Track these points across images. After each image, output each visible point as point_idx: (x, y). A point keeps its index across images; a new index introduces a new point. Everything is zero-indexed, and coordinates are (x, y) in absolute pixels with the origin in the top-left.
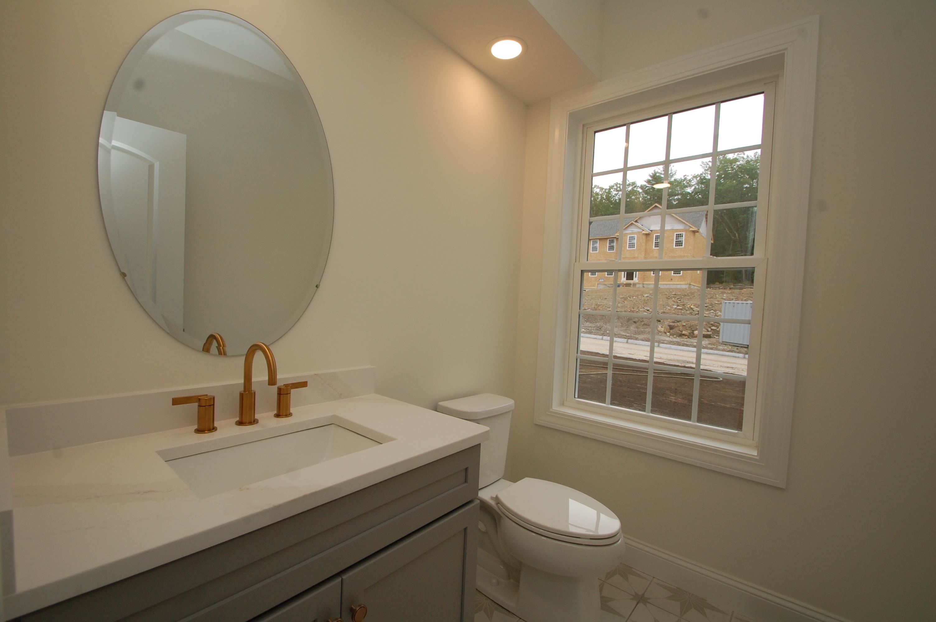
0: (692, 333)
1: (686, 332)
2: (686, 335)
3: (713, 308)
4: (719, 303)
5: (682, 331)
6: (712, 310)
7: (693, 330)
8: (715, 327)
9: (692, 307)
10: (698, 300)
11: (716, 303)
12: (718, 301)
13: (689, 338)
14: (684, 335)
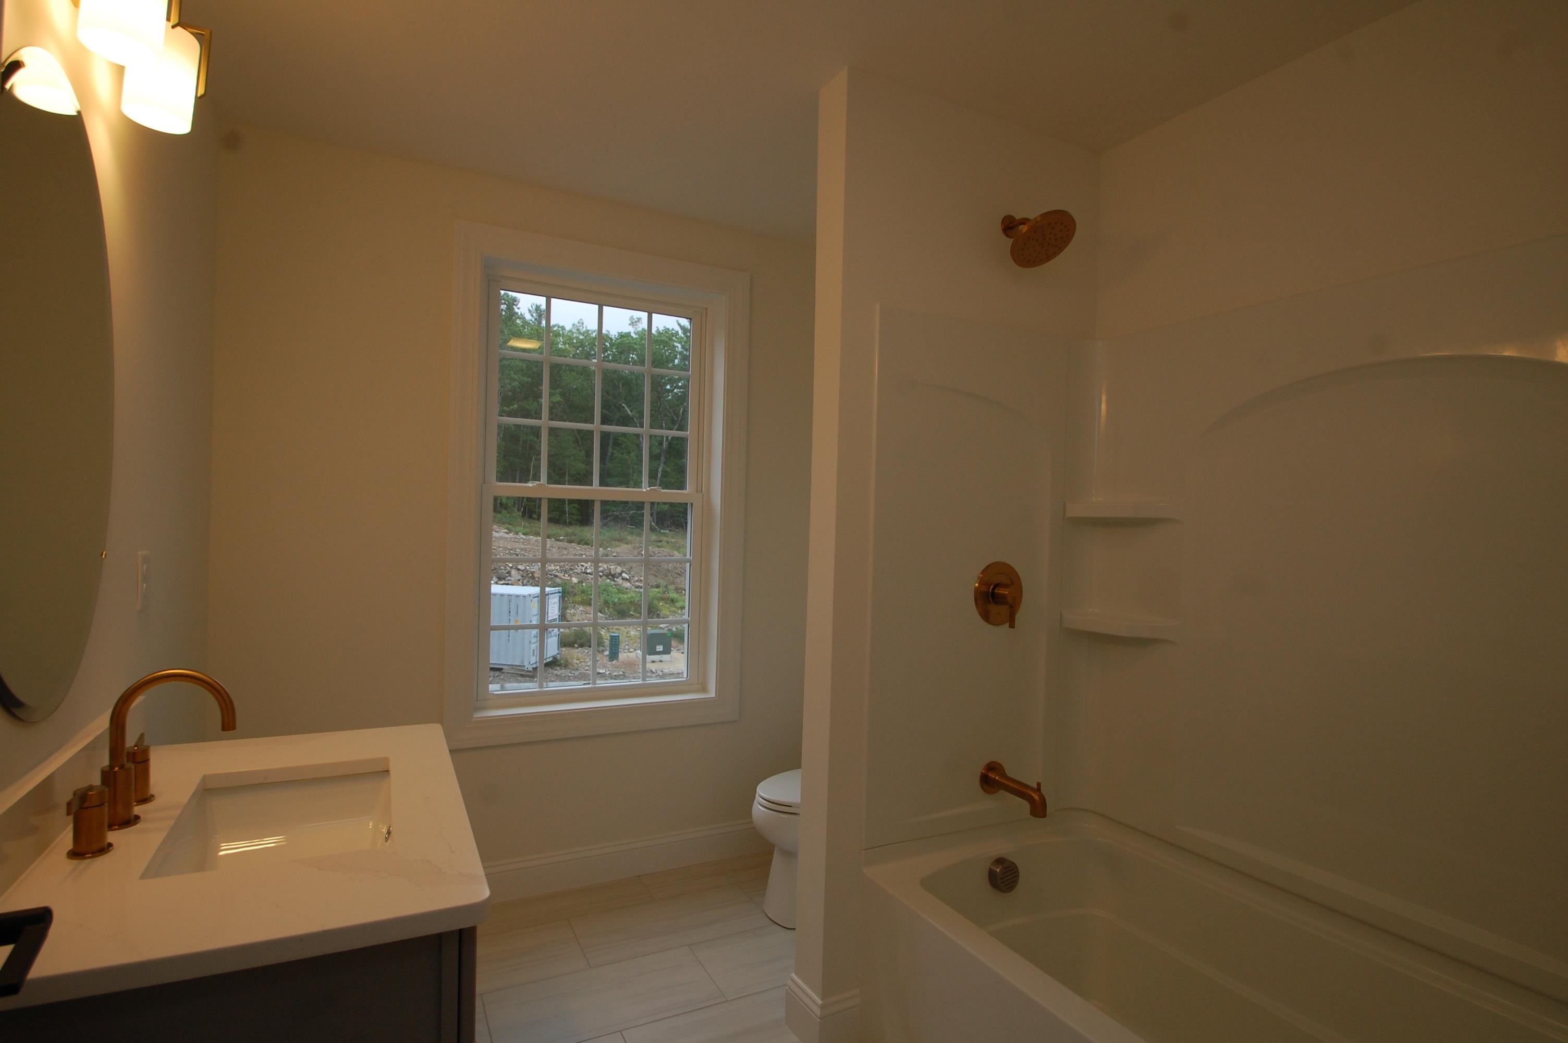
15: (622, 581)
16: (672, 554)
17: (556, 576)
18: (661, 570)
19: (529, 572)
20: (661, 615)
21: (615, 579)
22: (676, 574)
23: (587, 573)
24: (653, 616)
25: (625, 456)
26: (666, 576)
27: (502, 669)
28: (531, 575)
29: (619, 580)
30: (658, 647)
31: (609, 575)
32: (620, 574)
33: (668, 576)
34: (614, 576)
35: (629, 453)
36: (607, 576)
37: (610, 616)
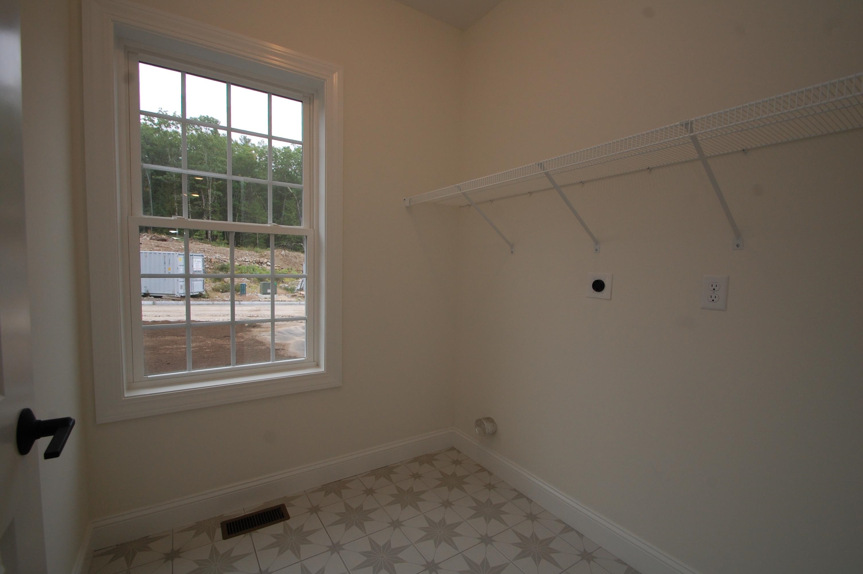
15: (266, 266)
16: (299, 255)
17: (225, 261)
18: (291, 262)
19: (209, 259)
20: (285, 282)
21: (263, 265)
22: (300, 264)
23: (246, 262)
24: (280, 282)
25: (289, 215)
26: (294, 265)
27: (162, 297)
28: (209, 260)
29: (265, 266)
30: (268, 290)
31: (259, 263)
32: (266, 263)
33: (295, 265)
34: (262, 263)
35: (291, 213)
36: (258, 263)
37: (253, 281)
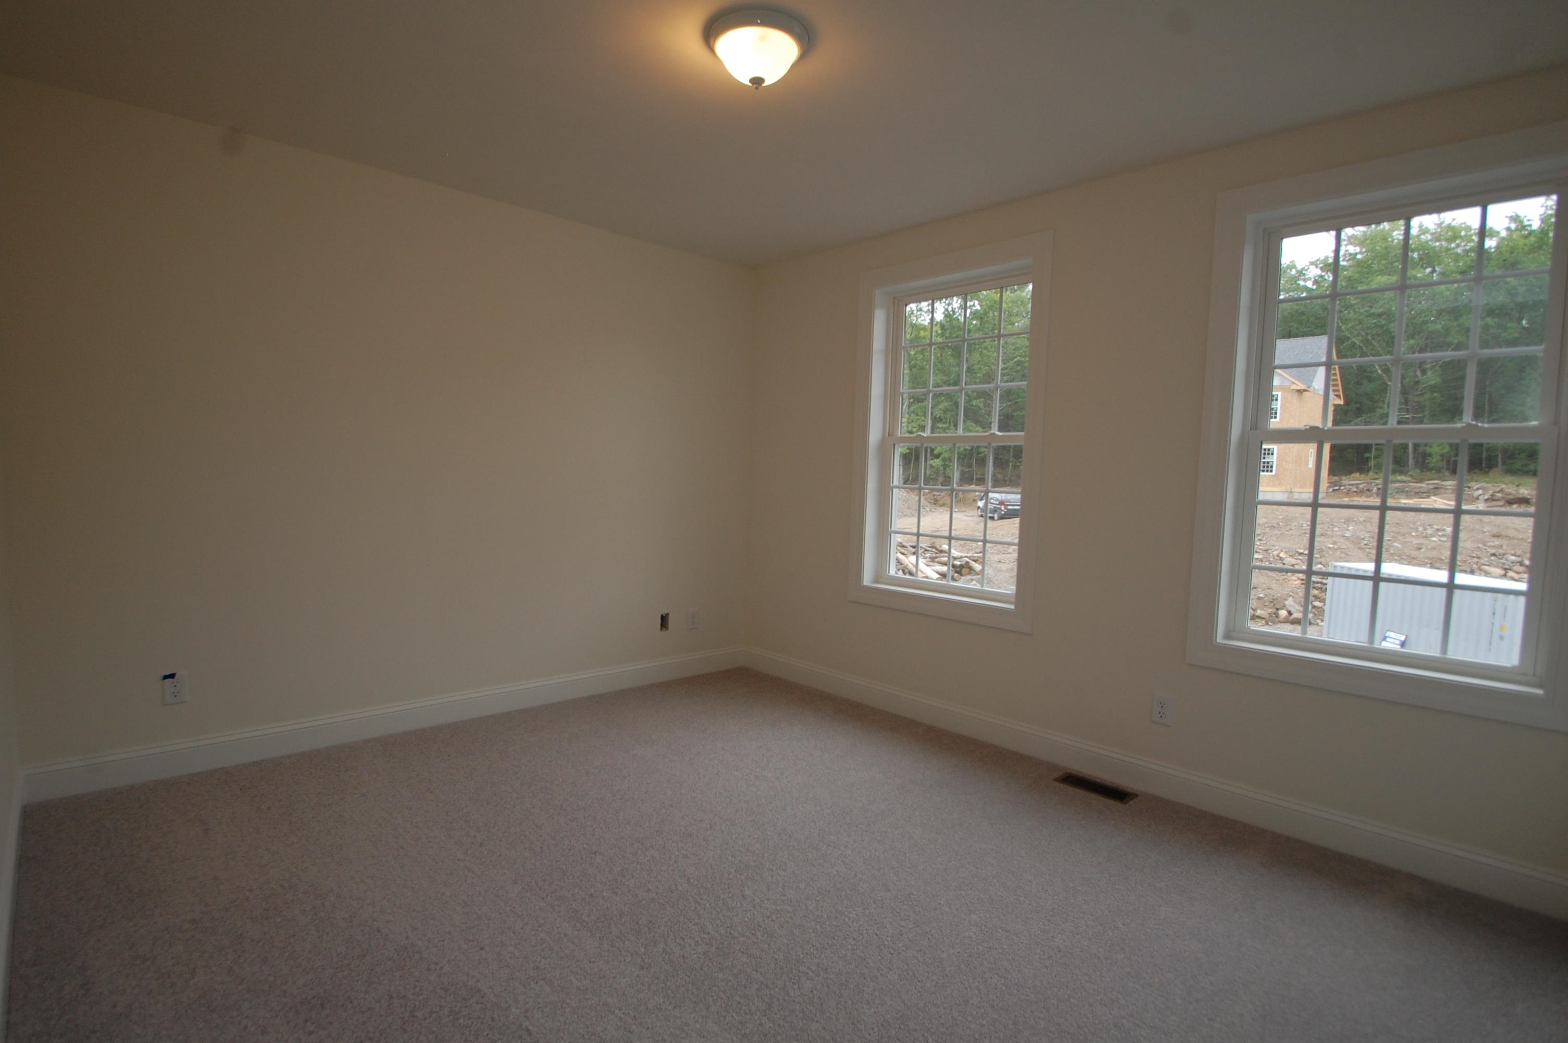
0: (1274, 614)
1: (1263, 612)
2: (1263, 618)
3: (1323, 560)
4: (1336, 547)
5: (1257, 609)
6: (1321, 563)
7: (1277, 607)
8: (1320, 602)
9: (1282, 555)
10: (1297, 539)
11: (1330, 548)
12: (1334, 543)
13: (1267, 624)
14: (1258, 617)
